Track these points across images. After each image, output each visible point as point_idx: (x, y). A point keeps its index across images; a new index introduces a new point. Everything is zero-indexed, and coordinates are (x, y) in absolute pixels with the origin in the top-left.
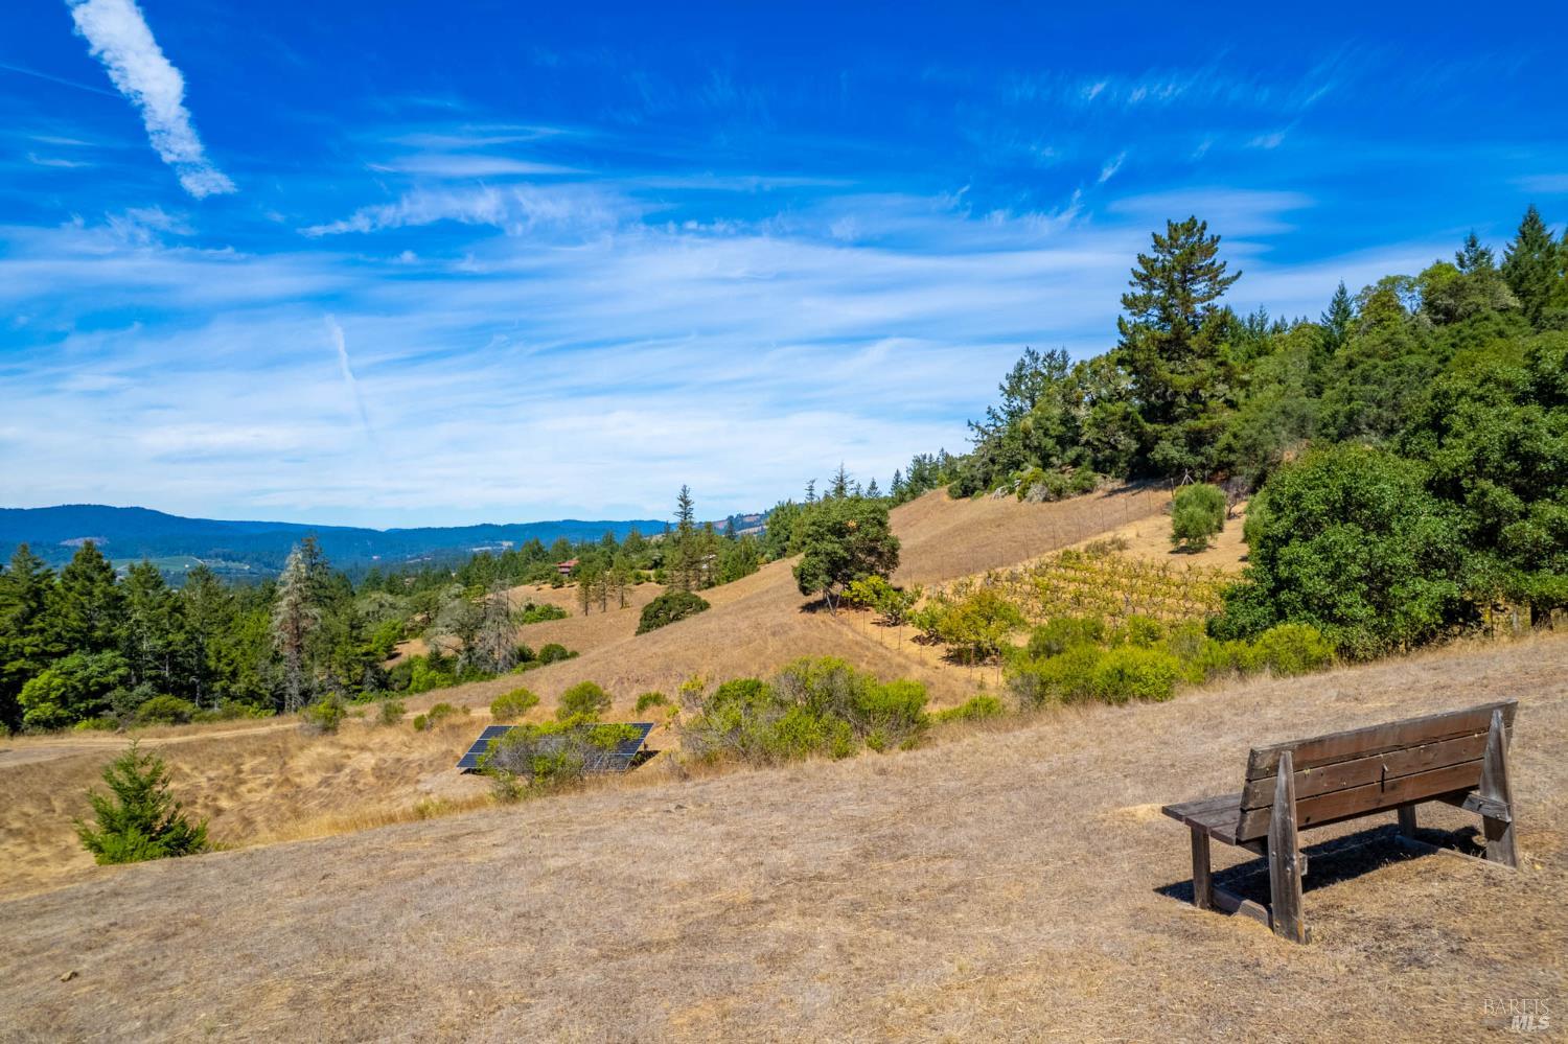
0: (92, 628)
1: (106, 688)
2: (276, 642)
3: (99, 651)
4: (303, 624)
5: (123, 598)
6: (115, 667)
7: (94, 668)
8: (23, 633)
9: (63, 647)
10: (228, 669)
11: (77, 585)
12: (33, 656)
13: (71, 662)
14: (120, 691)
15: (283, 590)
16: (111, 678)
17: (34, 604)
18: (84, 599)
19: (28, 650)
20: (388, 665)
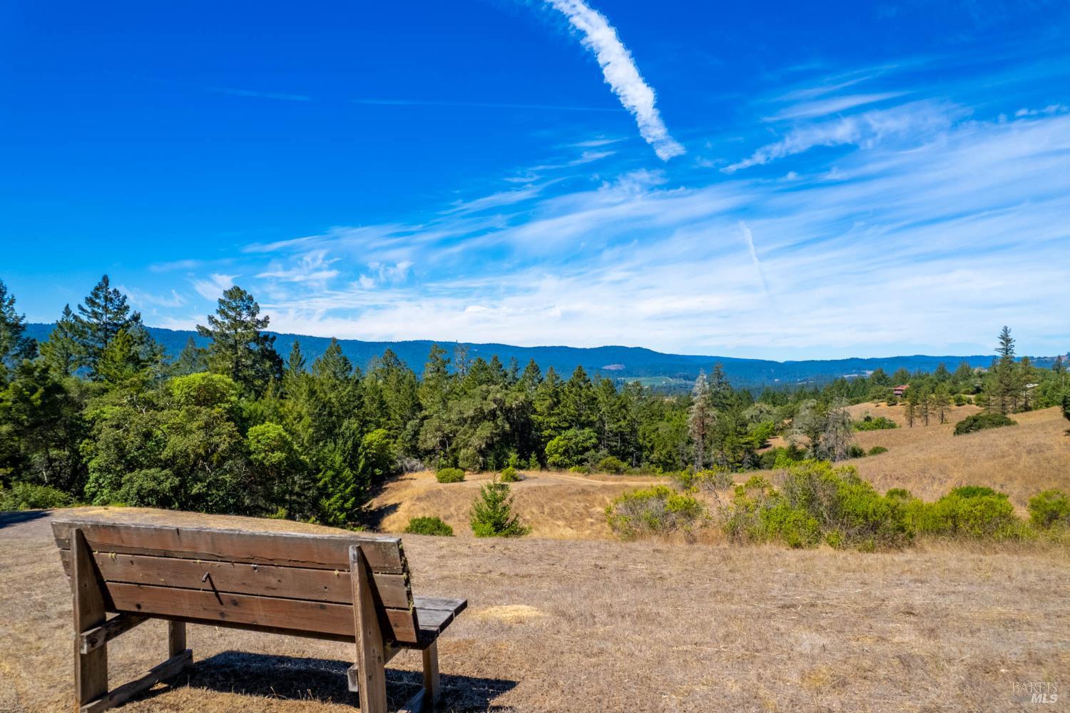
0: (580, 415)
1: (587, 449)
2: (690, 431)
3: (583, 428)
4: (707, 421)
5: (596, 399)
6: (591, 438)
7: (581, 438)
8: (550, 415)
9: (567, 425)
10: (649, 445)
11: (574, 389)
12: (554, 428)
13: (570, 433)
14: (592, 452)
15: (695, 398)
16: (588, 444)
17: (555, 400)
18: (577, 398)
19: (552, 424)
20: (760, 452)
